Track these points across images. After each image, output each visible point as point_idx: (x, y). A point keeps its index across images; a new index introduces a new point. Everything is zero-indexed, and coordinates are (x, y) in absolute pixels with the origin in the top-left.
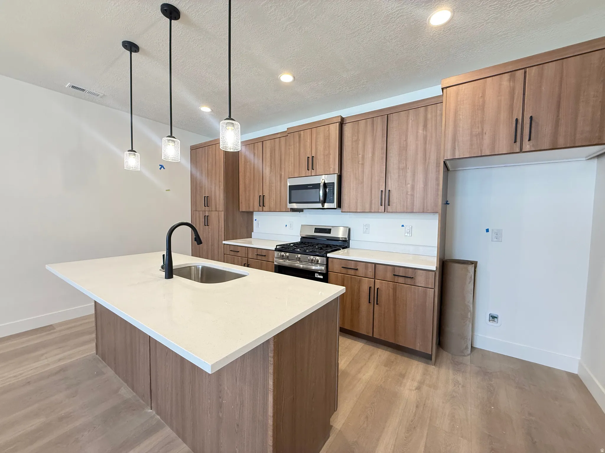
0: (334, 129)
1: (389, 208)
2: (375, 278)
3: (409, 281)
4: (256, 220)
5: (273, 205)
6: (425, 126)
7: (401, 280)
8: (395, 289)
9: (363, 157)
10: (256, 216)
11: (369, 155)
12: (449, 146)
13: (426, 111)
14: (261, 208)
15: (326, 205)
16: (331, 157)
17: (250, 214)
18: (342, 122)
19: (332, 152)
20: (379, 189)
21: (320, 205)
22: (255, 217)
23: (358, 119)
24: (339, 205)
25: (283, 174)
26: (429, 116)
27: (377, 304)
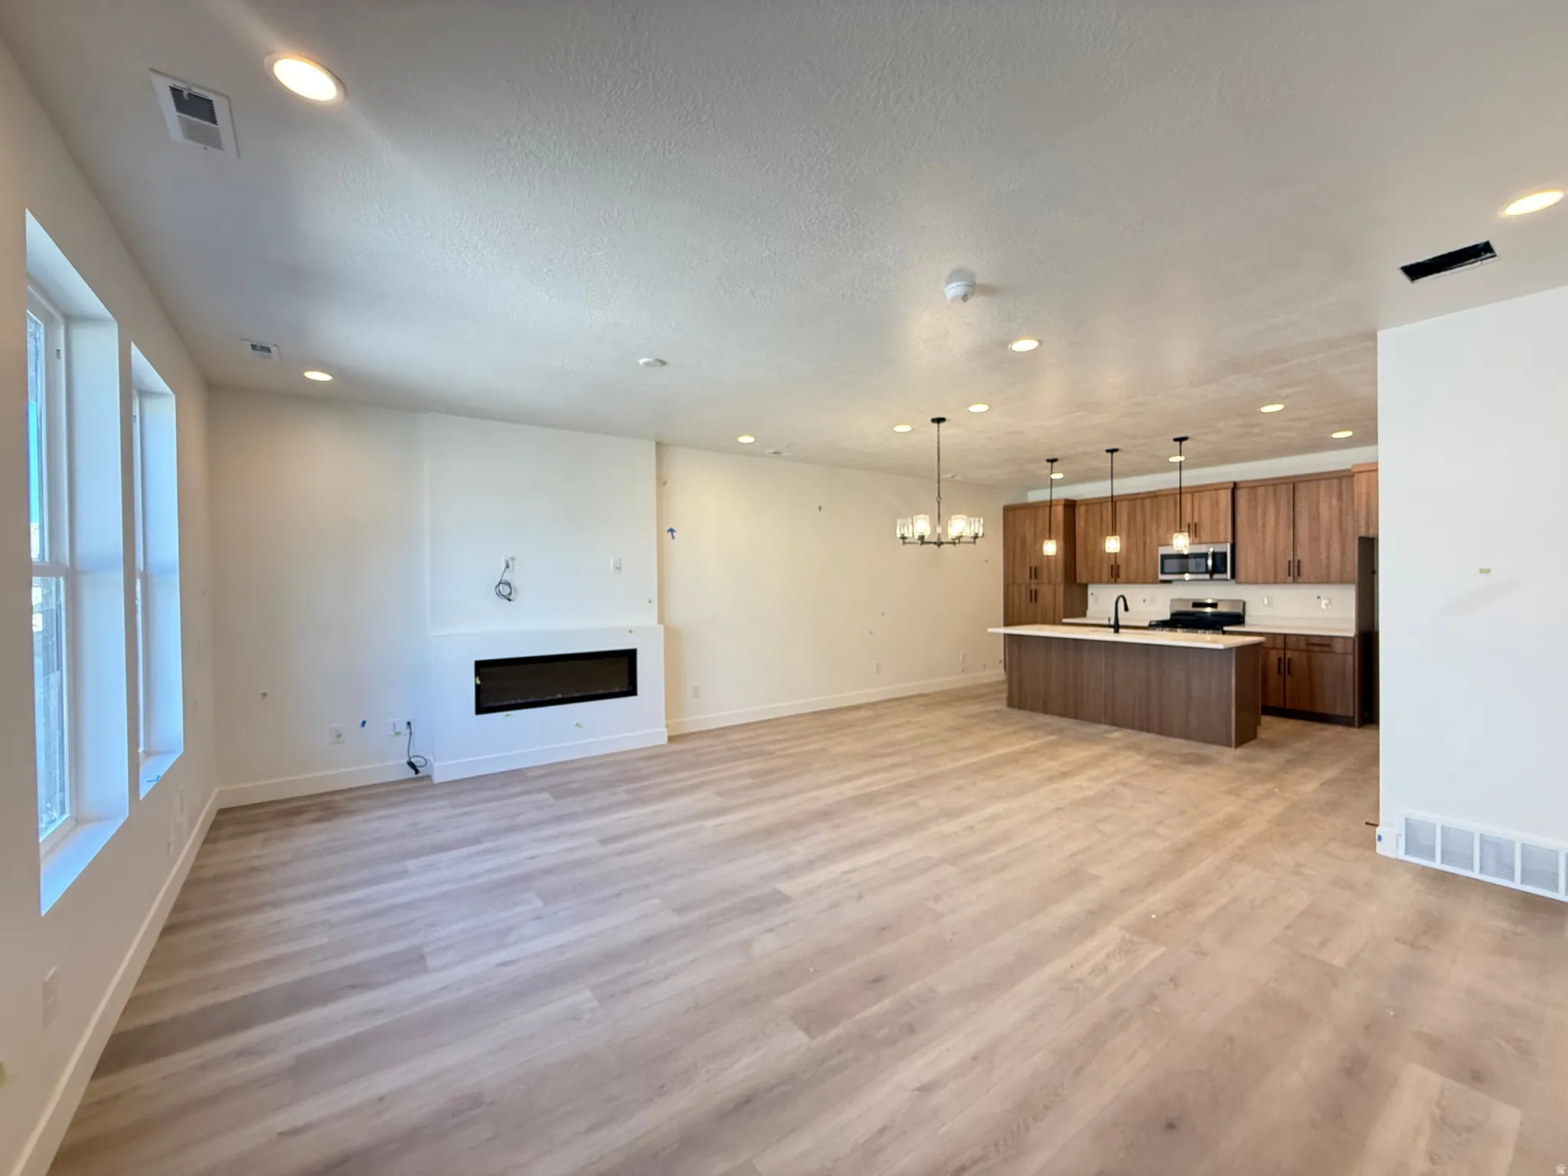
0: (1225, 497)
1: (1300, 579)
2: (1285, 649)
3: (1325, 649)
4: (1092, 594)
5: (1132, 576)
6: (1340, 498)
7: (1317, 648)
8: (1309, 659)
9: (1264, 525)
10: (1091, 589)
11: (1271, 522)
12: (1363, 523)
13: (1340, 484)
14: (1113, 580)
15: (1216, 576)
16: (1222, 525)
17: (1085, 586)
18: (1235, 487)
19: (1222, 518)
20: (1285, 559)
21: (1207, 576)
22: (1090, 592)
23: (1254, 486)
24: (1233, 576)
25: (1148, 540)
26: (1344, 487)
27: (1289, 673)
